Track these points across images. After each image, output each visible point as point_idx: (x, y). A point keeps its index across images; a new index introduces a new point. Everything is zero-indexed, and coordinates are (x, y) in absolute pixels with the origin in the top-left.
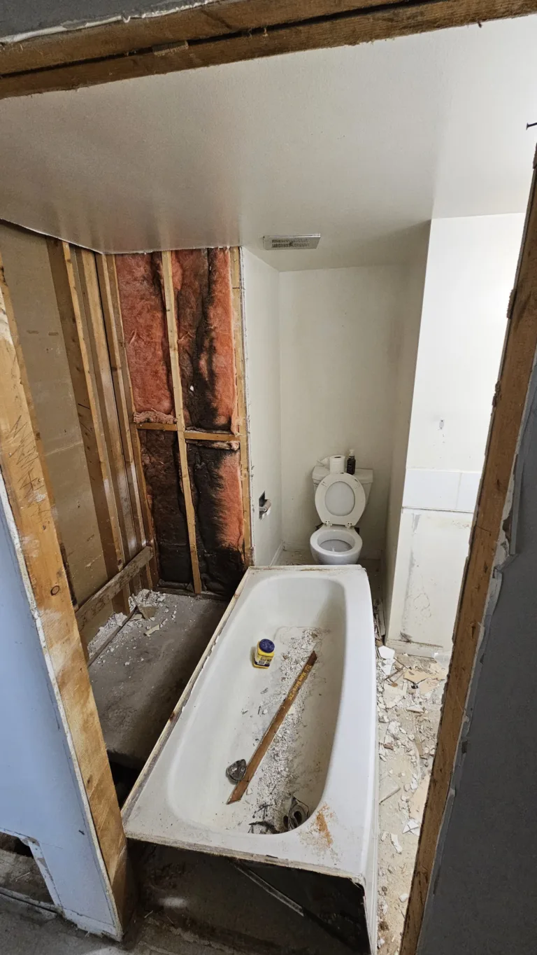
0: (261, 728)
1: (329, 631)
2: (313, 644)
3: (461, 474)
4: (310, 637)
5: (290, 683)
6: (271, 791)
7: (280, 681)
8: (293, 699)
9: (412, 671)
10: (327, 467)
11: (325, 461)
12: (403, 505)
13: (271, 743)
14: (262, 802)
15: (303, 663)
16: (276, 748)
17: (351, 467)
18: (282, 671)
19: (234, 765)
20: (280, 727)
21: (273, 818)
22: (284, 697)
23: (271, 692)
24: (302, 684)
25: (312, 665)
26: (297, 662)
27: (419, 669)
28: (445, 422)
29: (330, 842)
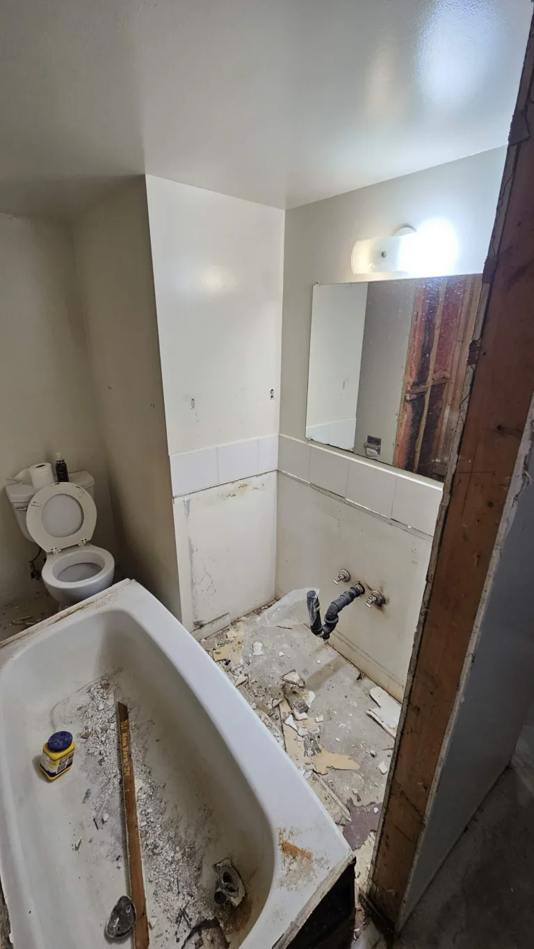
0: (113, 840)
1: (120, 670)
2: (111, 696)
3: (217, 448)
4: (102, 691)
5: (113, 758)
6: (177, 892)
7: (99, 767)
8: (131, 771)
9: (217, 651)
10: (28, 482)
11: (21, 475)
12: (174, 495)
13: (140, 843)
14: (175, 913)
15: (113, 726)
16: (149, 842)
17: (61, 473)
18: (92, 754)
19: (112, 919)
20: (138, 814)
21: (199, 913)
22: (116, 781)
23: (95, 790)
24: (130, 748)
25: (127, 718)
26: (104, 730)
27: (222, 645)
28: (196, 400)
29: (309, 857)
